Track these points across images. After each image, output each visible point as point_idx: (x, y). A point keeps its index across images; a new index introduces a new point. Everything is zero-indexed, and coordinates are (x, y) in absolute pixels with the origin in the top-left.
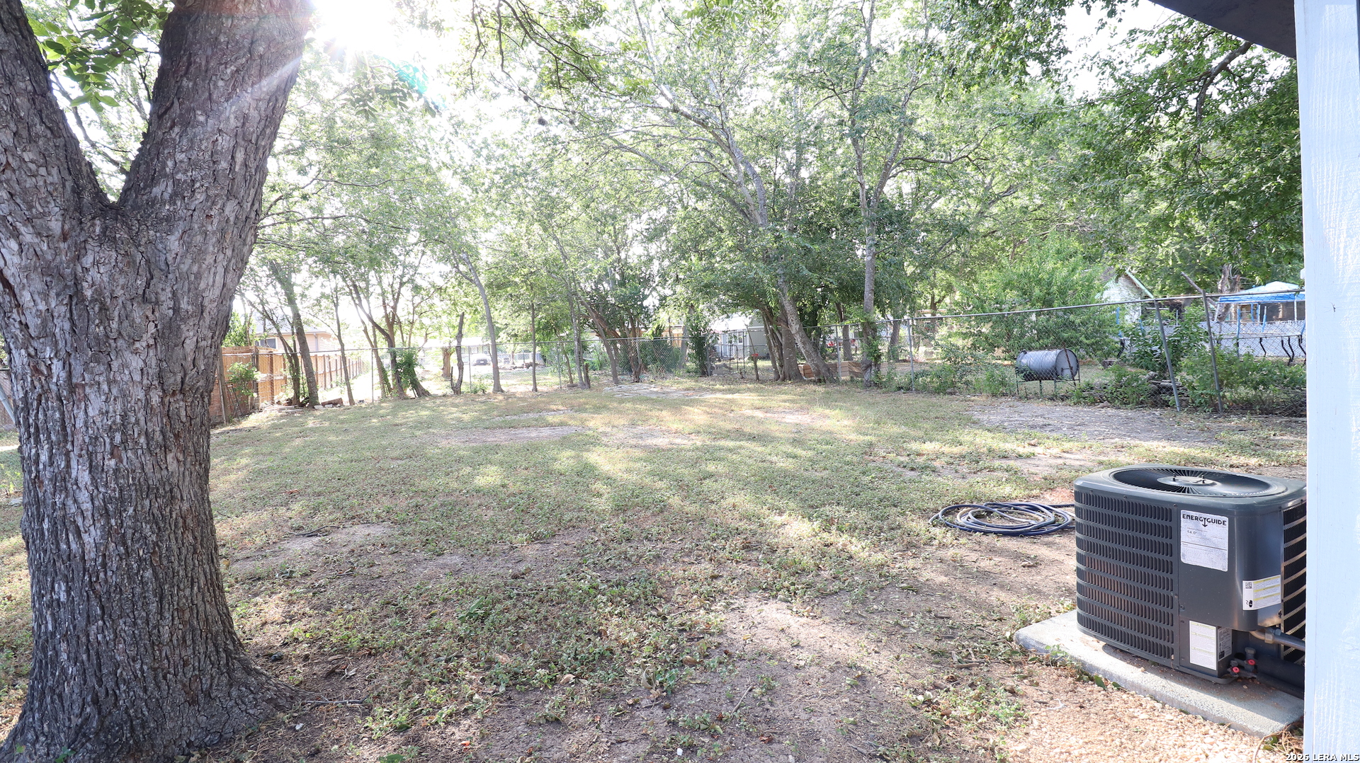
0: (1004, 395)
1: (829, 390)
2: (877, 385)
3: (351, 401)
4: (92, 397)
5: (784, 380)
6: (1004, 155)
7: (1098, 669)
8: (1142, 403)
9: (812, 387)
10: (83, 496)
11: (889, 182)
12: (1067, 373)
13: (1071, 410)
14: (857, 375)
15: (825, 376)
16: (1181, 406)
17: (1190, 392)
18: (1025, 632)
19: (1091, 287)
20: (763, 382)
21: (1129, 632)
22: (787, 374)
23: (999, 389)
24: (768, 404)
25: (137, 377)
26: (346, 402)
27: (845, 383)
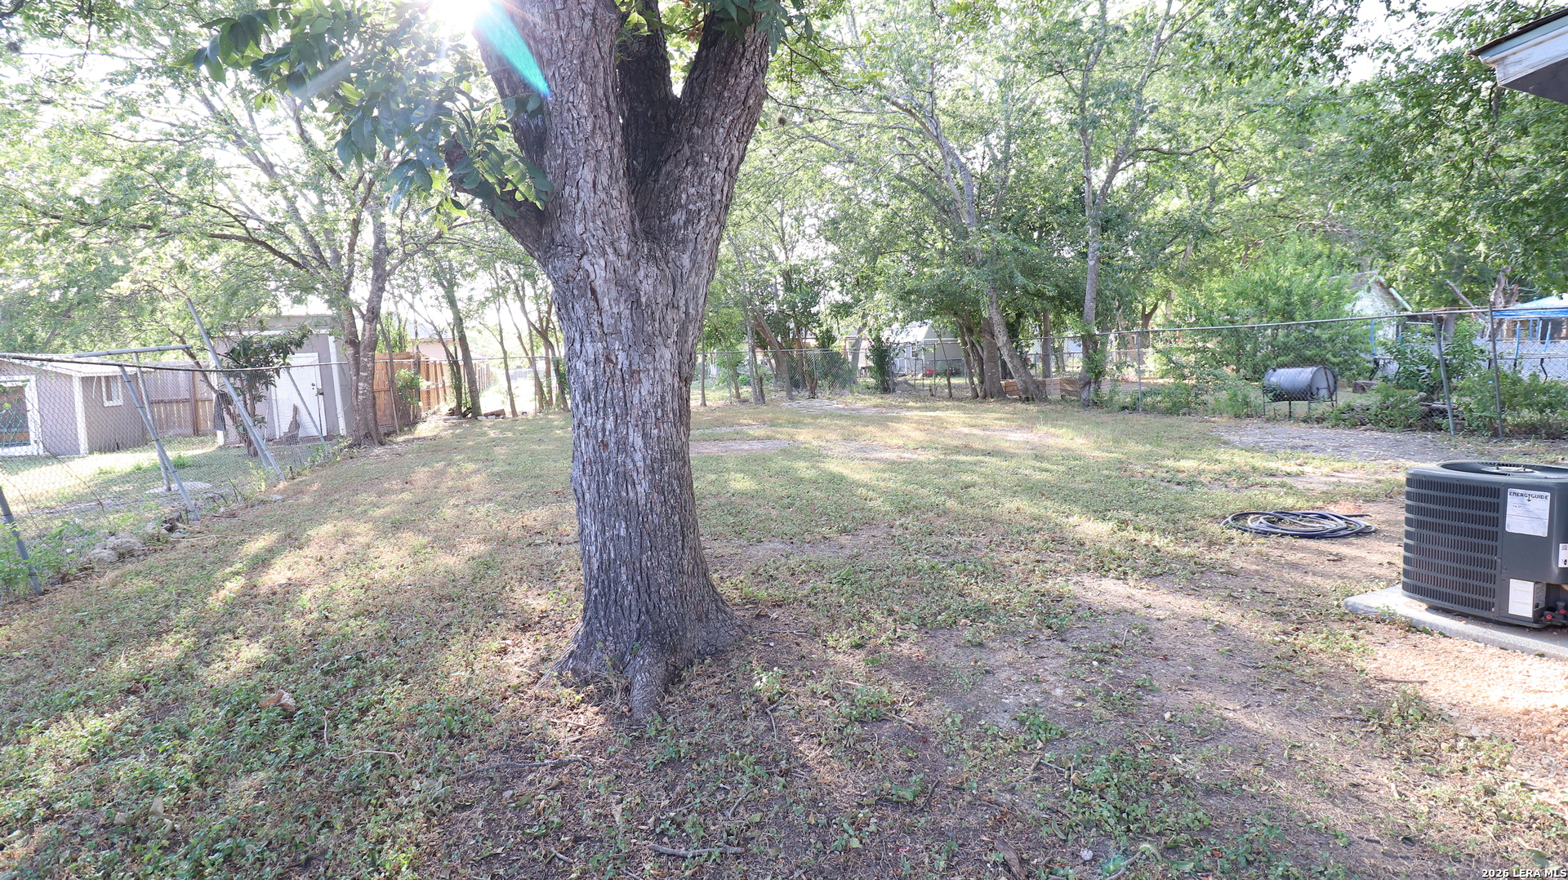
0: (1248, 416)
1: (1044, 409)
2: (1097, 404)
3: (514, 412)
4: (644, 380)
5: (985, 397)
6: (1252, 146)
7: (1424, 623)
8: (1410, 426)
9: (1019, 405)
10: (638, 457)
11: (1119, 174)
12: (1324, 393)
13: (1331, 433)
14: (1069, 393)
15: (1033, 394)
16: (1455, 429)
17: (1466, 415)
18: (1351, 600)
19: (1339, 296)
20: (960, 400)
21: (1454, 592)
22: (990, 392)
23: (1243, 411)
24: (979, 422)
25: (668, 367)
26: (508, 414)
27: (1057, 402)
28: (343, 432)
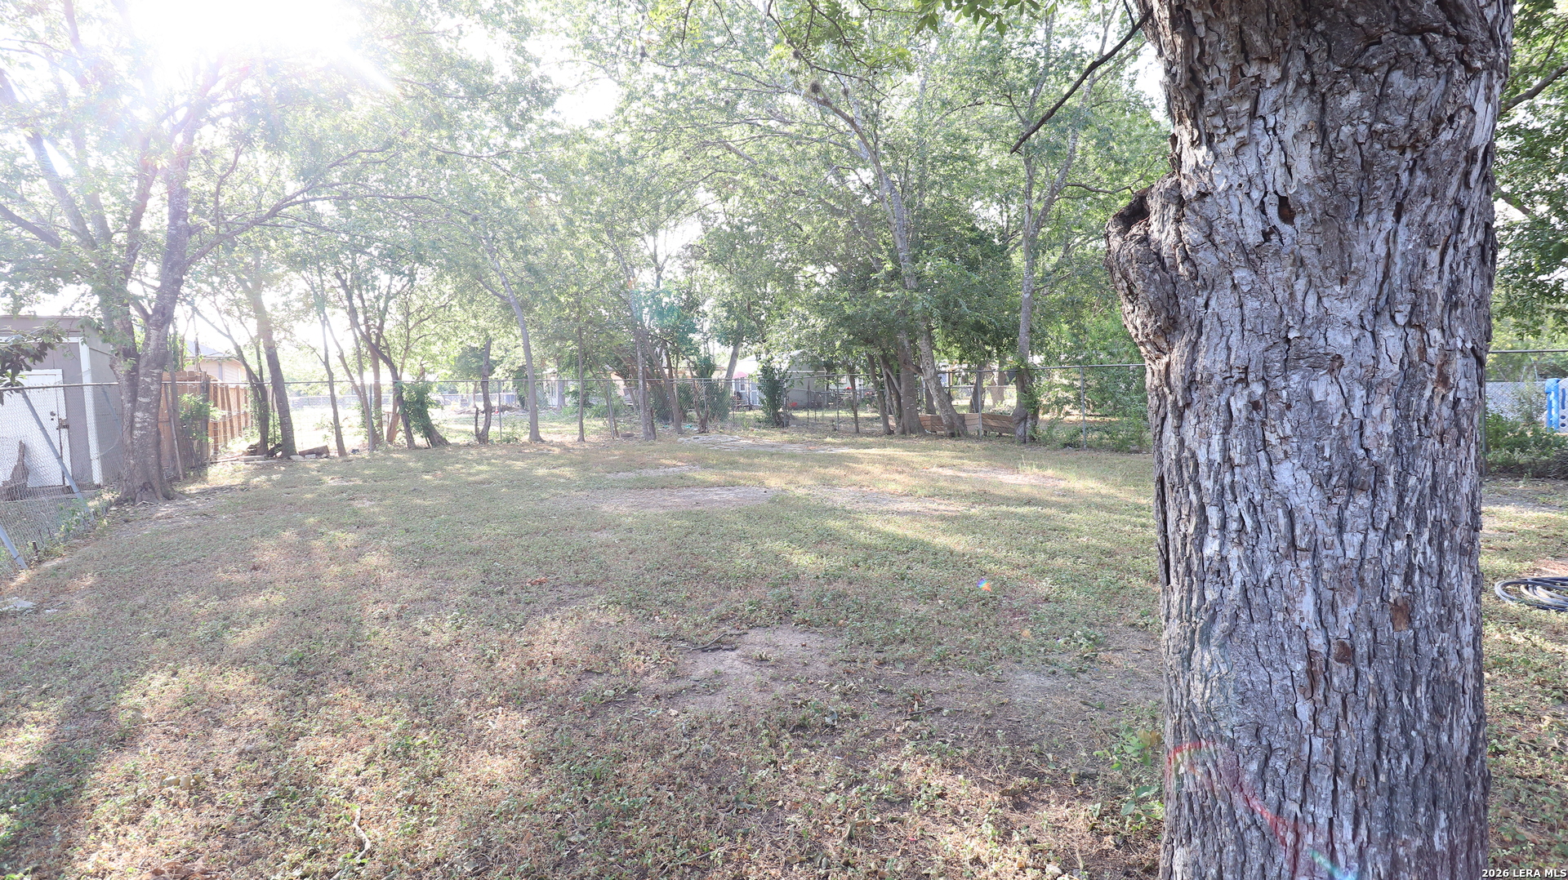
2: (1032, 440)
3: (341, 451)
5: (903, 433)
15: (959, 429)
22: (907, 427)
26: (334, 452)
27: (978, 439)
28: (97, 478)
